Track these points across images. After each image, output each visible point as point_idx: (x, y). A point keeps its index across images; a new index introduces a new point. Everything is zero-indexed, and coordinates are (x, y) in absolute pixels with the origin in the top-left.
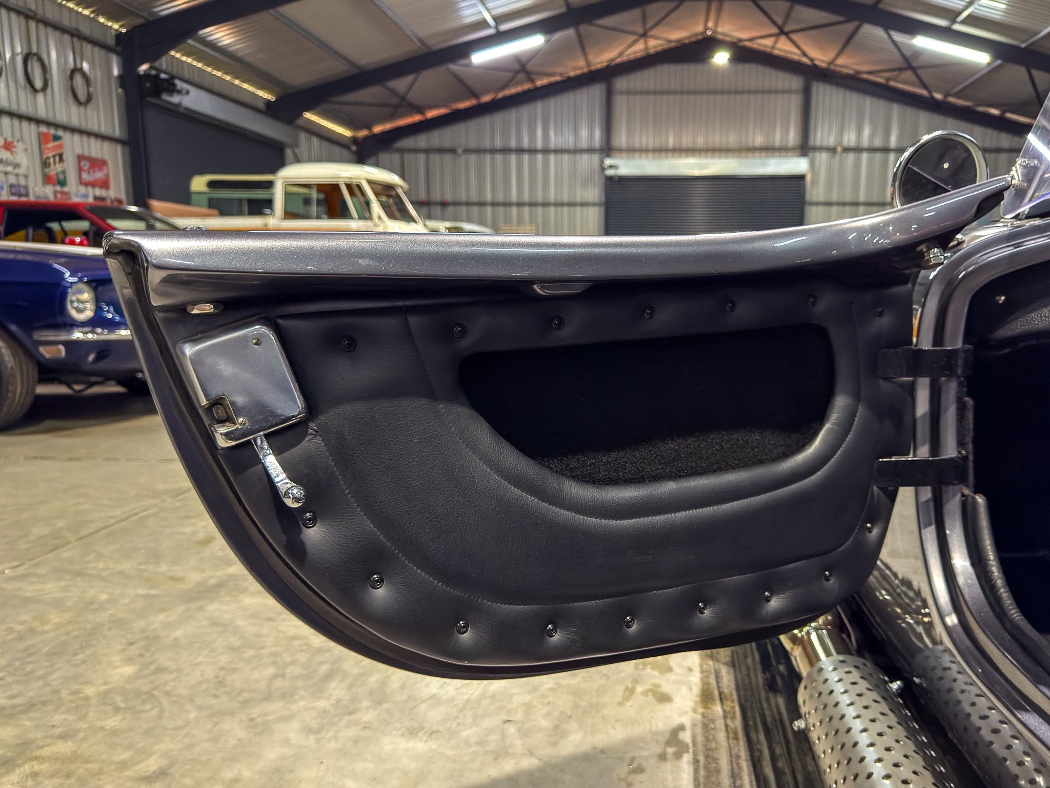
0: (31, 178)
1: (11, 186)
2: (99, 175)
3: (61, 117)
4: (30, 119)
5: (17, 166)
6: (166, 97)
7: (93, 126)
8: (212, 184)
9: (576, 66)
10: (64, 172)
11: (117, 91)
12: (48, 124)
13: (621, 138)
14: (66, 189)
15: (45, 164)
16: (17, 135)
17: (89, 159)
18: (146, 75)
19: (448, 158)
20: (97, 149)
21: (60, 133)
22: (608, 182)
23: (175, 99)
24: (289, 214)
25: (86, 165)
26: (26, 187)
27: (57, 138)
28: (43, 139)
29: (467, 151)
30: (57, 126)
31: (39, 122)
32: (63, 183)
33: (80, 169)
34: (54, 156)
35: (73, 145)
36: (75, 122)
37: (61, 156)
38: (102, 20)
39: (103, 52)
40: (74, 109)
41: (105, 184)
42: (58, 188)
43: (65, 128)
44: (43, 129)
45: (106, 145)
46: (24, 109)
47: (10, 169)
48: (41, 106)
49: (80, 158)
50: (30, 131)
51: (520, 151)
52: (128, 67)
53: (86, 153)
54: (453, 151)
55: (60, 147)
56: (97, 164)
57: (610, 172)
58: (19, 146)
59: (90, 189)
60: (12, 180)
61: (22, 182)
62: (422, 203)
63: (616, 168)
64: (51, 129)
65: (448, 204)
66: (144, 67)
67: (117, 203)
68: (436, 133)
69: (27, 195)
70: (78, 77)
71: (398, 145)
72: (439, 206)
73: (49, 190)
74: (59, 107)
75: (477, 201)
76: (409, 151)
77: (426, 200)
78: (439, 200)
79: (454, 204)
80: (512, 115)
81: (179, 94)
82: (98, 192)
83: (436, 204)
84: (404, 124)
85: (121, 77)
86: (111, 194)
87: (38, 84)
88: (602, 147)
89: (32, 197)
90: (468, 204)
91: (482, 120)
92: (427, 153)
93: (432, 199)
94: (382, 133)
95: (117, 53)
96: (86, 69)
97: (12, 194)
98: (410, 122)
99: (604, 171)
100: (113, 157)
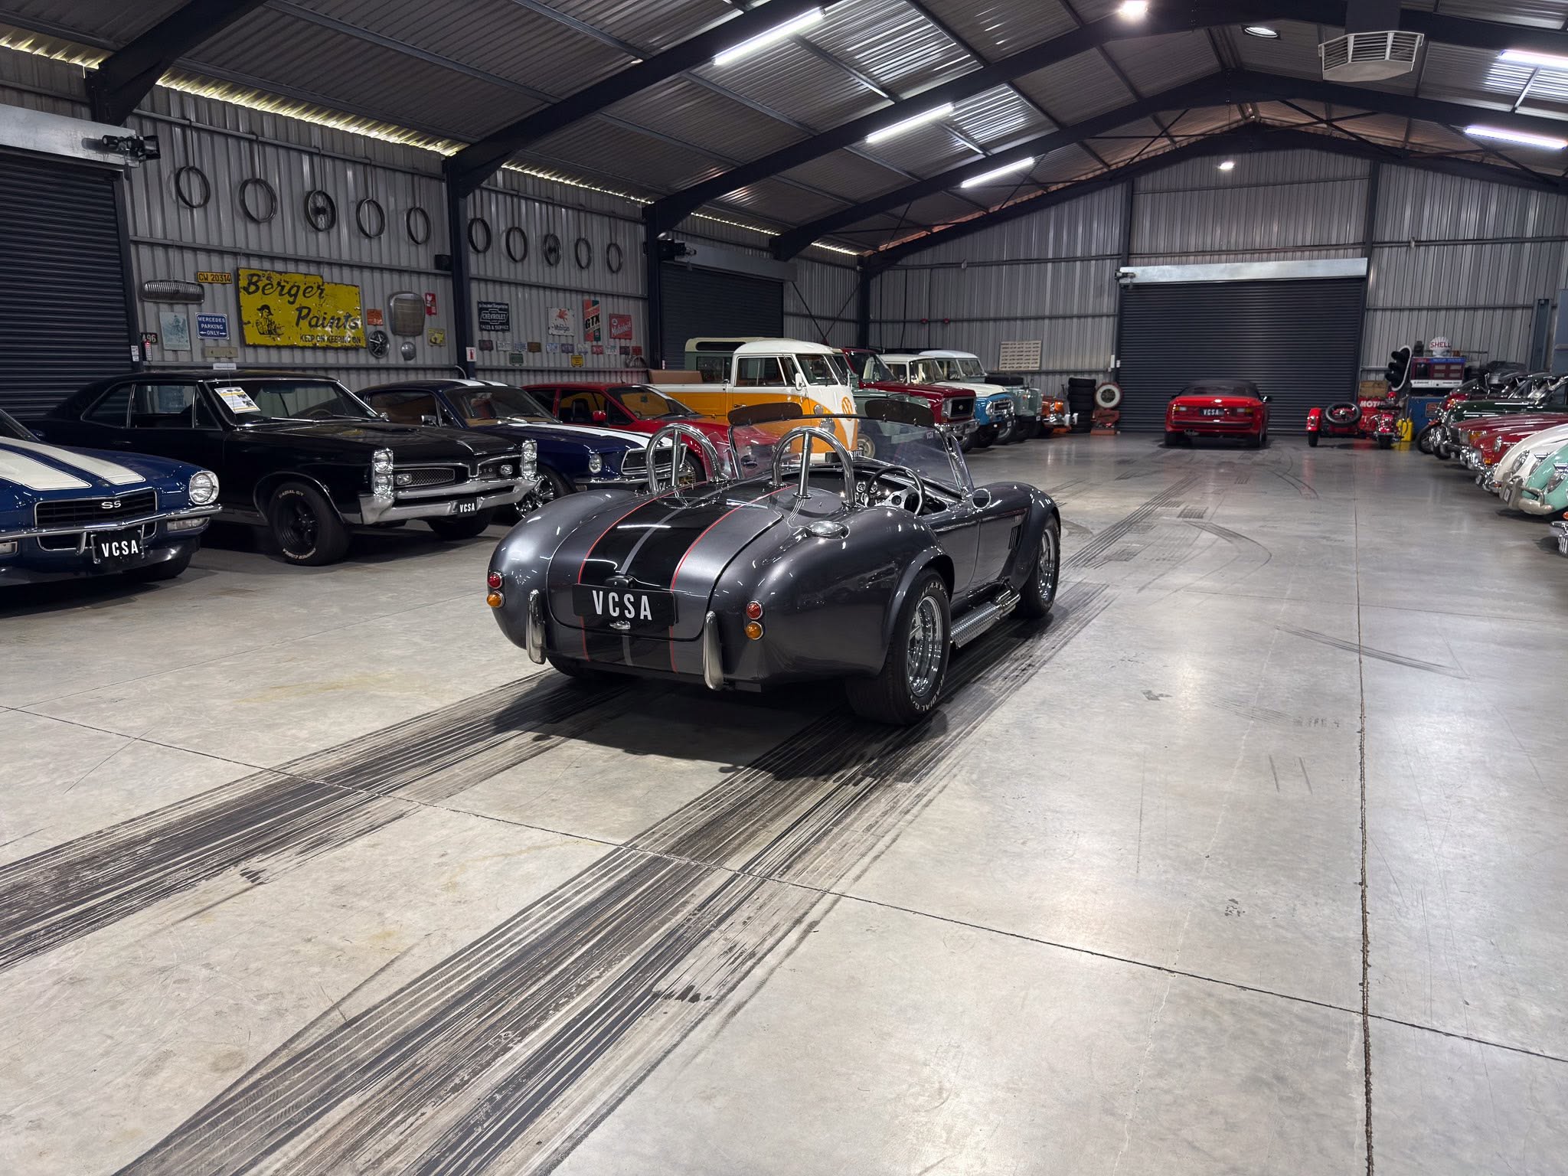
0: (576, 338)
1: (563, 345)
2: (625, 328)
3: (599, 286)
4: (577, 291)
5: (567, 329)
6: (677, 259)
7: (621, 290)
8: (700, 346)
9: (1090, 170)
10: (599, 329)
11: (640, 256)
12: (589, 293)
13: (1142, 242)
14: (600, 343)
15: (587, 325)
16: (568, 306)
17: (619, 317)
18: (663, 242)
19: (952, 273)
20: (623, 307)
21: (598, 298)
22: (1124, 291)
23: (685, 259)
24: (739, 384)
25: (615, 321)
26: (572, 345)
27: (596, 303)
28: (585, 306)
29: (971, 265)
30: (595, 294)
31: (583, 292)
32: (598, 339)
33: (611, 325)
34: (592, 318)
35: (606, 307)
36: (609, 289)
37: (597, 317)
38: (632, 198)
39: (632, 225)
40: (608, 276)
41: (628, 336)
42: (595, 343)
43: (601, 294)
44: (586, 297)
45: (631, 302)
46: (574, 284)
47: (562, 332)
48: (583, 280)
49: (611, 317)
50: (577, 300)
51: (1029, 261)
52: (652, 233)
53: (616, 312)
54: (958, 265)
55: (597, 309)
56: (624, 319)
57: (1126, 281)
58: (569, 315)
59: (617, 340)
60: (563, 340)
61: (570, 342)
62: (922, 322)
63: (1133, 276)
64: (591, 297)
65: (950, 321)
66: (662, 235)
67: (637, 350)
68: (943, 246)
69: (573, 352)
70: (613, 250)
71: (904, 262)
72: (939, 324)
73: (588, 346)
74: (598, 278)
75: (979, 316)
76: (914, 268)
77: (927, 318)
78: (940, 317)
79: (955, 321)
80: (1022, 223)
81: (689, 254)
82: (623, 343)
83: (936, 321)
84: (909, 239)
85: (645, 243)
86: (632, 344)
87: (584, 263)
88: (1118, 255)
89: (576, 354)
90: (969, 320)
91: (990, 230)
92: (932, 269)
93: (933, 317)
94: (887, 250)
95: (642, 224)
96: (618, 243)
97: (563, 351)
98: (916, 236)
99: (1118, 279)
100: (636, 311)
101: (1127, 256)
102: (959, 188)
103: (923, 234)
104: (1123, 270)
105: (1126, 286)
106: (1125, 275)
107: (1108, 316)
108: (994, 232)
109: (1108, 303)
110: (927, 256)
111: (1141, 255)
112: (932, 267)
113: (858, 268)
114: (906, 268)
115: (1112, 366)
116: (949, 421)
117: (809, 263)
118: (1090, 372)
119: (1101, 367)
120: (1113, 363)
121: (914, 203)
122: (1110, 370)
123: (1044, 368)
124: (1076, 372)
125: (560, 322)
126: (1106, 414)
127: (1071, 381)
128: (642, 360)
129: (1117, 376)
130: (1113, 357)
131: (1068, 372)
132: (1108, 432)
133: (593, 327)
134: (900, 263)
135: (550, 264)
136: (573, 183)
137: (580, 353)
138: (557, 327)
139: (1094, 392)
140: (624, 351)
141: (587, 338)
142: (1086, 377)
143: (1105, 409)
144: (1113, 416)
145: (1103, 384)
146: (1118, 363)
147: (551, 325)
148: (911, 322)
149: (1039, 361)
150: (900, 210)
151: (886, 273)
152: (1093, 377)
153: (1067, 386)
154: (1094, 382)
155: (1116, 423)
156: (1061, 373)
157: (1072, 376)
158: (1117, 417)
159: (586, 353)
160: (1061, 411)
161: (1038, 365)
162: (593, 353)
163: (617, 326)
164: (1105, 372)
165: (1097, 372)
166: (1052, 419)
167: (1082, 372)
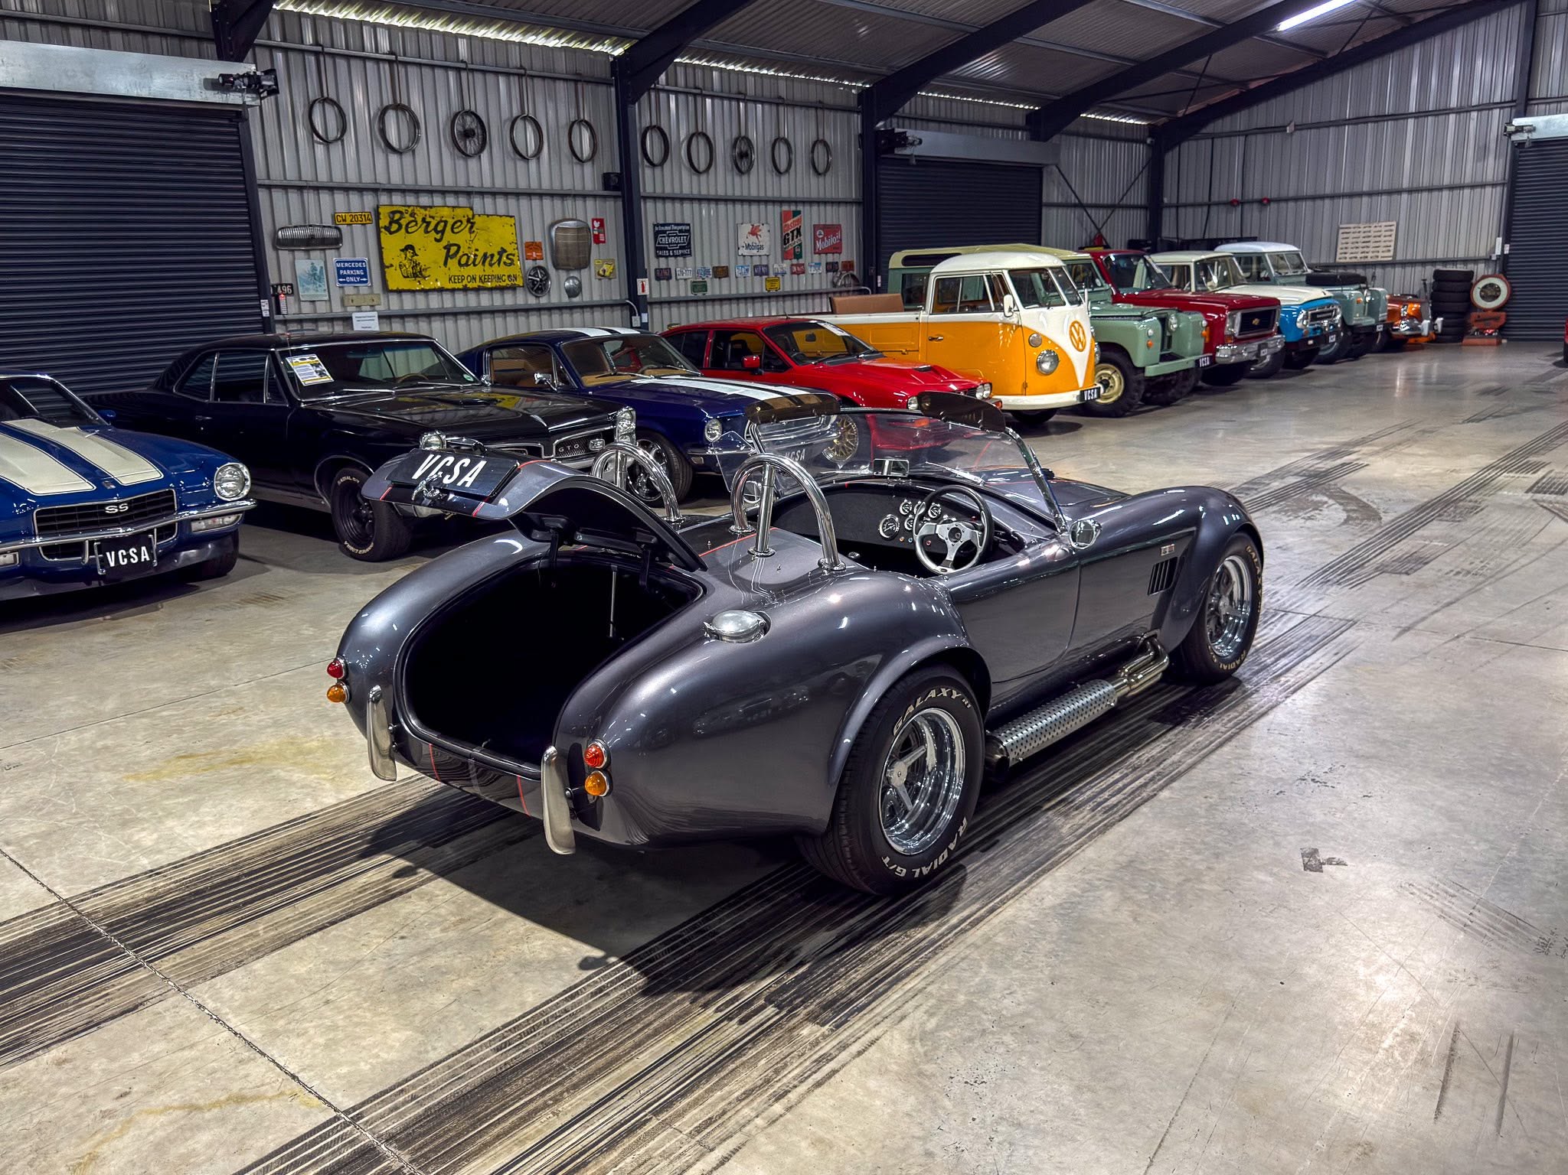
0: (771, 257)
1: (755, 267)
2: (833, 240)
3: (802, 193)
4: (774, 202)
5: (761, 248)
6: (898, 151)
7: (830, 194)
8: (907, 260)
10: (800, 245)
11: (854, 150)
12: (789, 202)
13: (1549, 81)
14: (801, 261)
15: (785, 241)
16: (763, 221)
17: (825, 227)
18: (882, 132)
19: (1276, 138)
20: (832, 216)
21: (800, 208)
22: (1518, 151)
23: (908, 151)
24: (935, 311)
25: (820, 233)
26: (767, 266)
27: (796, 213)
28: (784, 217)
29: (1299, 127)
30: (796, 202)
31: (781, 202)
32: (798, 256)
33: (816, 238)
34: (792, 232)
35: (811, 217)
36: (814, 194)
37: (798, 230)
38: (846, 83)
39: (845, 115)
40: (814, 179)
41: (836, 249)
42: (795, 261)
43: (803, 202)
44: (785, 208)
45: (842, 209)
46: (771, 193)
47: (755, 252)
48: (784, 187)
49: (816, 227)
50: (774, 212)
51: (1381, 118)
52: (868, 124)
53: (822, 222)
54: (1282, 129)
55: (799, 221)
56: (831, 230)
57: (1522, 137)
58: (764, 229)
59: (823, 256)
60: (756, 261)
61: (764, 263)
62: (1233, 204)
63: (1532, 129)
64: (791, 207)
65: (1269, 201)
66: (881, 124)
67: (848, 266)
68: (1263, 106)
69: (767, 274)
70: (820, 148)
71: (1209, 129)
72: (1255, 206)
73: (786, 265)
74: (800, 183)
75: (1310, 192)
76: (1222, 135)
77: (1239, 198)
78: (1257, 196)
79: (1278, 200)
80: (1374, 68)
81: (912, 144)
82: (830, 258)
83: (1252, 202)
84: (1218, 99)
85: (861, 136)
86: (841, 258)
87: (783, 167)
88: (1512, 101)
89: (772, 275)
90: (1296, 199)
91: (1327, 81)
92: (1246, 136)
93: (1249, 196)
94: (1185, 116)
95: (858, 112)
96: (827, 139)
97: (756, 274)
98: (1225, 96)
99: (1510, 134)
100: (848, 220)
101: (1525, 101)
102: (1276, 31)
103: (1237, 92)
104: (1518, 122)
105: (1521, 144)
106: (1520, 129)
107: (1494, 185)
108: (1334, 83)
109: (1494, 168)
110: (1241, 120)
111: (1547, 100)
112: (1246, 134)
113: (1149, 141)
114: (1213, 137)
115: (1498, 252)
116: (1237, 341)
117: (1081, 140)
118: (1465, 261)
119: (1483, 254)
120: (1499, 247)
121: (1215, 56)
122: (1494, 258)
123: (1399, 257)
124: (1445, 262)
125: (752, 239)
126: (1487, 317)
127: (1437, 274)
128: (853, 276)
129: (1504, 265)
130: (1500, 240)
131: (1433, 262)
132: (1486, 341)
133: (793, 243)
134: (1204, 131)
135: (741, 172)
136: (771, 73)
137: (776, 274)
138: (748, 246)
139: (1471, 287)
140: (831, 267)
141: (785, 256)
142: (1460, 268)
143: (1485, 310)
144: (1496, 319)
145: (1484, 277)
146: (1507, 248)
147: (741, 243)
148: (1218, 204)
149: (1392, 248)
150: (1198, 65)
151: (1185, 145)
152: (1470, 267)
153: (1430, 280)
154: (1471, 274)
155: (1501, 329)
156: (1424, 263)
157: (1440, 267)
158: (1502, 321)
159: (783, 274)
160: (1418, 316)
161: (1391, 254)
162: (793, 273)
163: (823, 239)
164: (1487, 260)
165: (1476, 261)
166: (1403, 327)
167: (1454, 262)
